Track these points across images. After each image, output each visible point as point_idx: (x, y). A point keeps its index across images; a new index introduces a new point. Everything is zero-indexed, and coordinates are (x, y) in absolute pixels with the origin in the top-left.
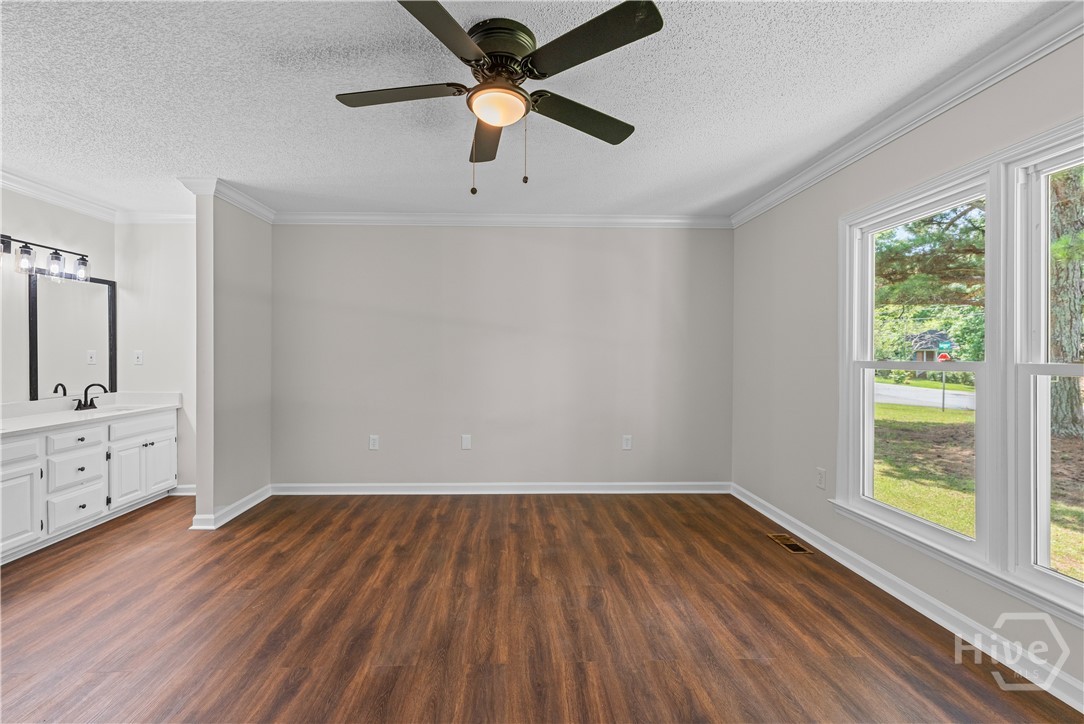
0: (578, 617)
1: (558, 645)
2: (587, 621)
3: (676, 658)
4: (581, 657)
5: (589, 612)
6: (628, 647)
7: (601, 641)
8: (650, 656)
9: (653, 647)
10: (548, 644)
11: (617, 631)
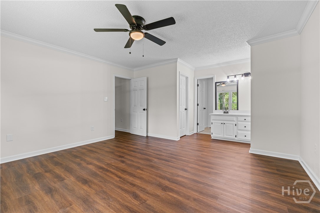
0: (135, 188)
1: (130, 179)
2: (131, 188)
3: (96, 193)
4: (122, 180)
5: (133, 191)
6: (112, 188)
7: (121, 185)
8: (104, 189)
9: (105, 192)
10: (133, 178)
11: (119, 191)
